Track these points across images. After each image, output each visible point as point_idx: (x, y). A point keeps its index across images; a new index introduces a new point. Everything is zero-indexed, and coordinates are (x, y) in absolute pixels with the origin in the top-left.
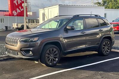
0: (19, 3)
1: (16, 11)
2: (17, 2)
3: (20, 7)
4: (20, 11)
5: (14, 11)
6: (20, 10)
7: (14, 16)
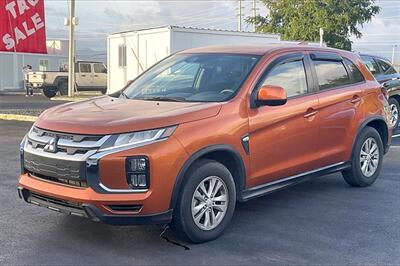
0: (22, 12)
1: (13, 36)
2: (16, 8)
3: (24, 24)
4: (24, 37)
5: (7, 35)
6: (25, 34)
7: (6, 50)
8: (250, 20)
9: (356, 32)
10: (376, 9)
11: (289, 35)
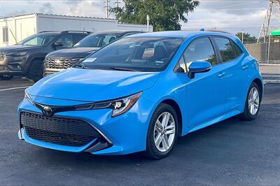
8: (112, 10)
9: (183, 19)
10: (197, 3)
11: (138, 21)
